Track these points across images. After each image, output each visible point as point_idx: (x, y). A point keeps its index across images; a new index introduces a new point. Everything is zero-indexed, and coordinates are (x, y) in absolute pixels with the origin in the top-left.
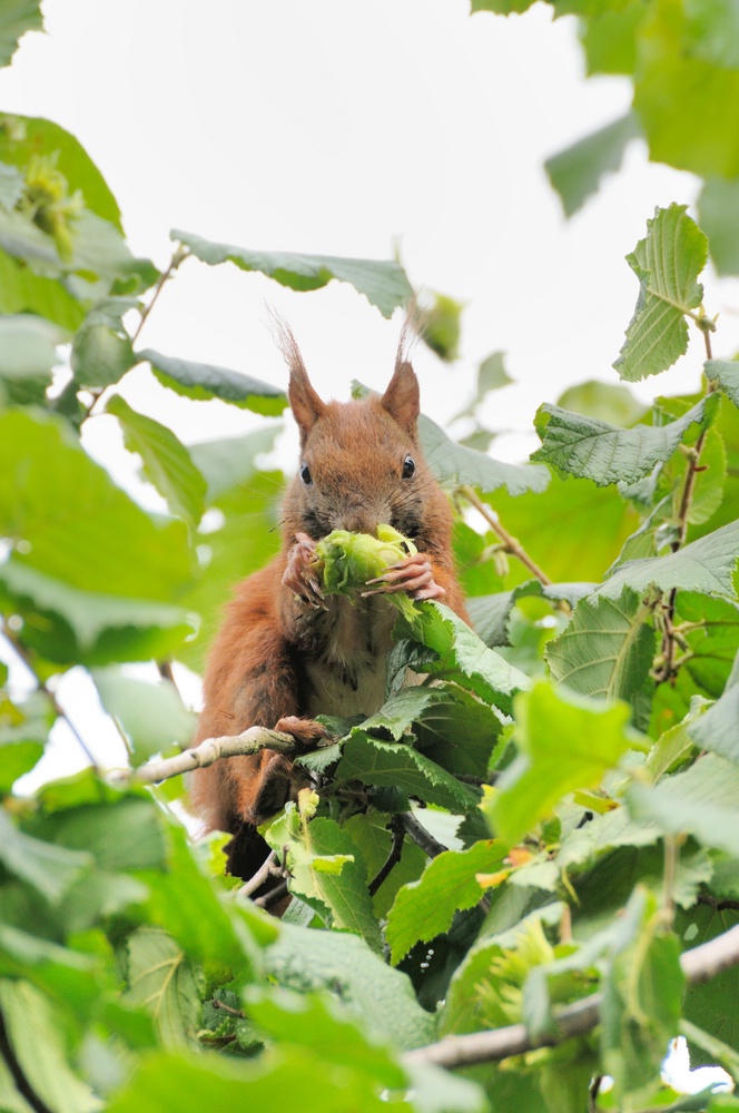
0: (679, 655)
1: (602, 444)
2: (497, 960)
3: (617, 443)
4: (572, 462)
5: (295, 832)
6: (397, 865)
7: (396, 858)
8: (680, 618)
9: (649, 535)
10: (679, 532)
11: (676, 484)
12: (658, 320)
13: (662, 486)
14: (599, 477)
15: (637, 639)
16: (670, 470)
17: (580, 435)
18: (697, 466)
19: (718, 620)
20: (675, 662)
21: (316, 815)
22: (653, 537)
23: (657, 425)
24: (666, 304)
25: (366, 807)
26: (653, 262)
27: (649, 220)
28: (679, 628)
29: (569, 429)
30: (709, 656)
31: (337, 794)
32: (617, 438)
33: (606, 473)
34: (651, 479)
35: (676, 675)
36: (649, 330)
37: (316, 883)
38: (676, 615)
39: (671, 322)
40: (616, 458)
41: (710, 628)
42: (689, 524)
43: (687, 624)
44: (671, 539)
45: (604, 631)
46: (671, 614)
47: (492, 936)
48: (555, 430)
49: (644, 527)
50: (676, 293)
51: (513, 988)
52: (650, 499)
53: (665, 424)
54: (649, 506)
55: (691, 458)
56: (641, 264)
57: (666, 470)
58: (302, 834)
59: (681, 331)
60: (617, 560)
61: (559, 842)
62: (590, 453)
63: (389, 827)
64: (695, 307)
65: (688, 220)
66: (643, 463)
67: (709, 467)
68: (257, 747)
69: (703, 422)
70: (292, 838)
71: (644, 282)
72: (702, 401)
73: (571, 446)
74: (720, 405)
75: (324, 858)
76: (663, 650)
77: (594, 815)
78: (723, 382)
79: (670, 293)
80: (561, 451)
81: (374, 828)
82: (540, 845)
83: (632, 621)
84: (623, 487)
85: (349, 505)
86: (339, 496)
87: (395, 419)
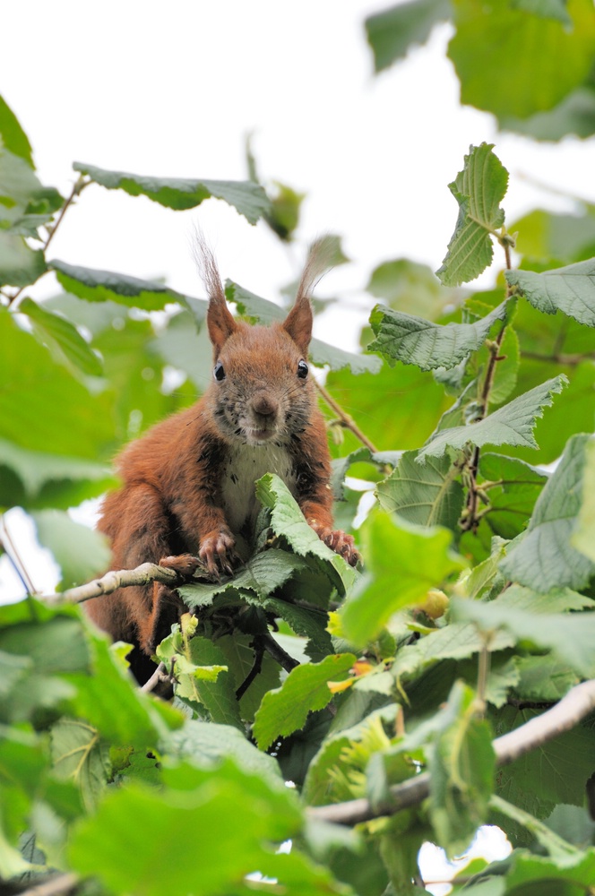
0: (480, 509)
1: (424, 337)
2: (346, 750)
3: (436, 336)
4: (401, 352)
5: (179, 648)
6: (258, 676)
7: (256, 670)
8: (483, 478)
9: (458, 412)
10: (482, 409)
11: (480, 370)
12: (470, 237)
13: (469, 372)
14: (423, 363)
15: (449, 493)
16: (475, 360)
17: (407, 330)
18: (498, 356)
19: (513, 479)
20: (478, 514)
21: (195, 634)
22: (462, 413)
23: (465, 322)
24: (476, 224)
25: (233, 630)
26: (467, 191)
27: (466, 156)
28: (481, 486)
29: (399, 325)
30: (504, 509)
31: (211, 618)
32: (436, 333)
33: (428, 361)
34: (460, 367)
35: (478, 525)
36: (463, 245)
37: (195, 690)
38: (479, 474)
39: (480, 239)
40: (436, 348)
41: (506, 485)
42: (490, 403)
43: (488, 483)
44: (475, 415)
45: (423, 482)
46: (475, 473)
47: (340, 731)
48: (388, 326)
49: (456, 405)
50: (483, 216)
51: (357, 772)
52: (459, 383)
53: (471, 322)
54: (458, 388)
55: (493, 350)
56: (460, 191)
57: (472, 360)
58: (184, 650)
59: (487, 246)
60: (436, 431)
61: (394, 656)
62: (415, 345)
63: (251, 645)
64: (498, 228)
65: (494, 156)
66: (458, 352)
67: (507, 356)
68: (148, 579)
69: (505, 320)
70: (177, 652)
71: (463, 205)
72: (504, 303)
73: (400, 339)
74: (517, 307)
75: (204, 668)
76: (468, 504)
77: (421, 635)
78: (522, 288)
79: (479, 216)
80: (392, 343)
81: (239, 646)
82: (379, 658)
83: (445, 477)
84: (441, 372)
85: (254, 388)
86: (247, 383)
87: (293, 338)
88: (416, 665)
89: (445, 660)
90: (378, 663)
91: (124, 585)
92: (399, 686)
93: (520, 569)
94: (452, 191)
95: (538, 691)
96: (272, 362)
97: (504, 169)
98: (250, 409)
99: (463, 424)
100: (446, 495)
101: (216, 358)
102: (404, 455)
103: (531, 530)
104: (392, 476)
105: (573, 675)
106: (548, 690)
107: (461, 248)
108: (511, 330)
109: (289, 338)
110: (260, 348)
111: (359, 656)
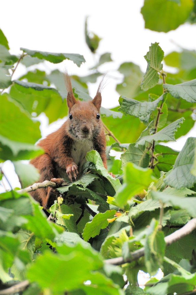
0: (155, 163)
1: (136, 106)
2: (114, 240)
3: (140, 106)
4: (129, 111)
5: (57, 208)
6: (83, 218)
7: (82, 216)
8: (156, 152)
9: (147, 131)
10: (155, 130)
11: (155, 117)
12: (151, 73)
13: (151, 118)
14: (136, 115)
15: (145, 157)
16: (153, 114)
17: (131, 104)
18: (161, 112)
19: (166, 153)
21: (62, 204)
22: (149, 131)
23: (150, 101)
24: (153, 69)
25: (74, 202)
26: (150, 58)
27: (150, 47)
28: (155, 155)
29: (128, 102)
30: (163, 163)
31: (67, 198)
32: (140, 105)
33: (138, 114)
34: (148, 116)
35: (154, 168)
37: (63, 222)
38: (154, 151)
39: (155, 74)
40: (140, 110)
41: (163, 155)
42: (158, 128)
43: (157, 154)
44: (153, 132)
45: (136, 154)
46: (153, 151)
48: (124, 103)
49: (147, 128)
50: (156, 66)
51: (117, 248)
52: (148, 121)
53: (152, 101)
54: (148, 123)
55: (159, 110)
56: (148, 58)
57: (152, 114)
58: (59, 209)
59: (157, 76)
60: (140, 137)
61: (129, 210)
62: (134, 109)
63: (80, 208)
64: (161, 70)
65: (159, 47)
66: (148, 111)
67: (164, 113)
68: (47, 186)
69: (163, 101)
70: (57, 210)
71: (149, 63)
72: (163, 95)
73: (129, 107)
74: (167, 96)
75: (66, 215)
76: (151, 161)
77: (138, 203)
78: (168, 90)
79: (154, 66)
80: (126, 108)
81: (76, 208)
82: (124, 211)
83: (143, 152)
84: (142, 118)
85: (82, 122)
86: (80, 120)
87: (95, 106)
88: (136, 213)
89: (146, 211)
90: (124, 213)
91: (39, 188)
92: (131, 220)
93: (171, 181)
94: (145, 58)
95: (177, 221)
96: (88, 114)
97: (163, 51)
98: (81, 129)
99: (149, 135)
100: (144, 158)
101: (70, 112)
102: (130, 145)
103: (174, 169)
104: (126, 152)
105: (188, 216)
106: (180, 221)
107: (148, 77)
108: (165, 104)
109: (94, 106)
110: (84, 109)
111: (117, 210)
